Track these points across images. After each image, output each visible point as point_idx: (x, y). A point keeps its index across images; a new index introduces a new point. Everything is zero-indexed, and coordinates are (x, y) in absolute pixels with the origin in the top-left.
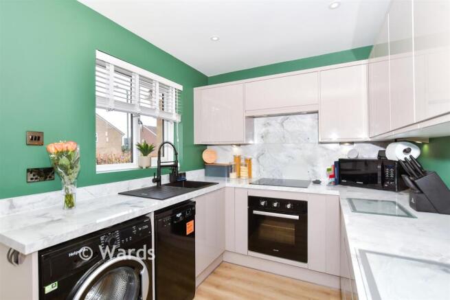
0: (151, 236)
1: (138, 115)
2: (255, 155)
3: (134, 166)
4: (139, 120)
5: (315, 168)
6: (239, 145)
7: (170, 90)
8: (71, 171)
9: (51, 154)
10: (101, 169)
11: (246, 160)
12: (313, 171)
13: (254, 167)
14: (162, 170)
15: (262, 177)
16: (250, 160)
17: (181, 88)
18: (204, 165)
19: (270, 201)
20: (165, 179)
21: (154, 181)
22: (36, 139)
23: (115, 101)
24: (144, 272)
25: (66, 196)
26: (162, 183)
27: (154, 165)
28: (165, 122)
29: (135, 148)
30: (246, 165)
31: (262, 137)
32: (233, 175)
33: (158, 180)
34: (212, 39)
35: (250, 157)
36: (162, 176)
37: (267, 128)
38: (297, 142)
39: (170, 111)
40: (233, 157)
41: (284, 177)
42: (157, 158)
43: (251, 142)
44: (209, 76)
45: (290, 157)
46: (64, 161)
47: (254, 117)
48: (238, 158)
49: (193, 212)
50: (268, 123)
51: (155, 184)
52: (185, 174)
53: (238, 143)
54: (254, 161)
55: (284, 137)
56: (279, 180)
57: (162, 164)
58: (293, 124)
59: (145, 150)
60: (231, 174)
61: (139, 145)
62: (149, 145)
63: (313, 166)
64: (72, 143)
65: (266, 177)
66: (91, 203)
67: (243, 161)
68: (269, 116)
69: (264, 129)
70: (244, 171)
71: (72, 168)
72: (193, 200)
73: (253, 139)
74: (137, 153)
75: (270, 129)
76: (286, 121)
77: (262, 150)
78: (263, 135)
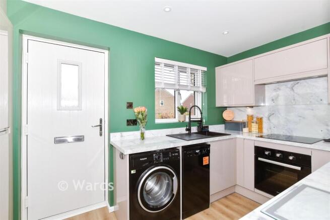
0: (180, 160)
1: (178, 90)
2: (266, 115)
3: (176, 120)
4: (179, 93)
6: (252, 107)
7: (198, 72)
8: (143, 121)
9: (135, 113)
10: (158, 121)
11: (257, 119)
13: (265, 125)
14: (192, 123)
15: (272, 133)
16: (261, 119)
17: (205, 69)
18: (223, 122)
19: (274, 152)
20: (194, 129)
21: (187, 130)
22: (130, 106)
23: (165, 83)
24: (175, 178)
25: (141, 133)
26: (192, 132)
27: (187, 120)
28: (196, 93)
29: (176, 109)
30: (257, 123)
31: (273, 100)
32: (245, 130)
33: (189, 130)
34: (223, 34)
35: (261, 116)
36: (192, 127)
37: (278, 93)
38: (308, 103)
39: (198, 86)
40: (246, 116)
41: (295, 134)
42: (188, 116)
43: (262, 104)
44: (228, 57)
45: (300, 117)
46: (140, 116)
47: (265, 84)
48: (251, 117)
49: (209, 152)
50: (278, 88)
51: (188, 132)
52: (208, 127)
53: (251, 105)
54: (265, 120)
55: (294, 100)
56: (289, 136)
57: (191, 120)
58: (302, 89)
59: (182, 111)
60: (244, 129)
61: (178, 108)
62: (184, 108)
64: (144, 107)
65: (276, 133)
66: (153, 138)
67: (255, 119)
68: (278, 82)
69: (274, 94)
70: (255, 127)
71: (143, 120)
72: (209, 143)
73: (264, 101)
74: (177, 113)
75: (280, 93)
76: (296, 86)
77: (273, 111)
78: (274, 98)
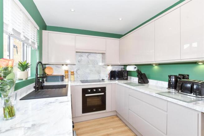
2: (75, 70)
5: (100, 75)
11: (71, 72)
12: (99, 76)
17: (39, 28)
31: (79, 62)
35: (73, 71)
37: (81, 58)
38: (94, 64)
40: (64, 71)
41: (88, 79)
45: (91, 70)
48: (67, 71)
50: (81, 55)
54: (75, 73)
55: (88, 62)
56: (86, 80)
58: (92, 57)
63: (99, 74)
67: (69, 73)
69: (80, 58)
70: (73, 78)
75: (83, 58)
76: (89, 55)
77: (79, 68)
78: (79, 61)
